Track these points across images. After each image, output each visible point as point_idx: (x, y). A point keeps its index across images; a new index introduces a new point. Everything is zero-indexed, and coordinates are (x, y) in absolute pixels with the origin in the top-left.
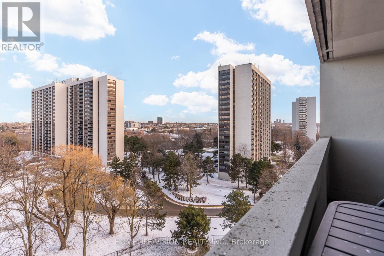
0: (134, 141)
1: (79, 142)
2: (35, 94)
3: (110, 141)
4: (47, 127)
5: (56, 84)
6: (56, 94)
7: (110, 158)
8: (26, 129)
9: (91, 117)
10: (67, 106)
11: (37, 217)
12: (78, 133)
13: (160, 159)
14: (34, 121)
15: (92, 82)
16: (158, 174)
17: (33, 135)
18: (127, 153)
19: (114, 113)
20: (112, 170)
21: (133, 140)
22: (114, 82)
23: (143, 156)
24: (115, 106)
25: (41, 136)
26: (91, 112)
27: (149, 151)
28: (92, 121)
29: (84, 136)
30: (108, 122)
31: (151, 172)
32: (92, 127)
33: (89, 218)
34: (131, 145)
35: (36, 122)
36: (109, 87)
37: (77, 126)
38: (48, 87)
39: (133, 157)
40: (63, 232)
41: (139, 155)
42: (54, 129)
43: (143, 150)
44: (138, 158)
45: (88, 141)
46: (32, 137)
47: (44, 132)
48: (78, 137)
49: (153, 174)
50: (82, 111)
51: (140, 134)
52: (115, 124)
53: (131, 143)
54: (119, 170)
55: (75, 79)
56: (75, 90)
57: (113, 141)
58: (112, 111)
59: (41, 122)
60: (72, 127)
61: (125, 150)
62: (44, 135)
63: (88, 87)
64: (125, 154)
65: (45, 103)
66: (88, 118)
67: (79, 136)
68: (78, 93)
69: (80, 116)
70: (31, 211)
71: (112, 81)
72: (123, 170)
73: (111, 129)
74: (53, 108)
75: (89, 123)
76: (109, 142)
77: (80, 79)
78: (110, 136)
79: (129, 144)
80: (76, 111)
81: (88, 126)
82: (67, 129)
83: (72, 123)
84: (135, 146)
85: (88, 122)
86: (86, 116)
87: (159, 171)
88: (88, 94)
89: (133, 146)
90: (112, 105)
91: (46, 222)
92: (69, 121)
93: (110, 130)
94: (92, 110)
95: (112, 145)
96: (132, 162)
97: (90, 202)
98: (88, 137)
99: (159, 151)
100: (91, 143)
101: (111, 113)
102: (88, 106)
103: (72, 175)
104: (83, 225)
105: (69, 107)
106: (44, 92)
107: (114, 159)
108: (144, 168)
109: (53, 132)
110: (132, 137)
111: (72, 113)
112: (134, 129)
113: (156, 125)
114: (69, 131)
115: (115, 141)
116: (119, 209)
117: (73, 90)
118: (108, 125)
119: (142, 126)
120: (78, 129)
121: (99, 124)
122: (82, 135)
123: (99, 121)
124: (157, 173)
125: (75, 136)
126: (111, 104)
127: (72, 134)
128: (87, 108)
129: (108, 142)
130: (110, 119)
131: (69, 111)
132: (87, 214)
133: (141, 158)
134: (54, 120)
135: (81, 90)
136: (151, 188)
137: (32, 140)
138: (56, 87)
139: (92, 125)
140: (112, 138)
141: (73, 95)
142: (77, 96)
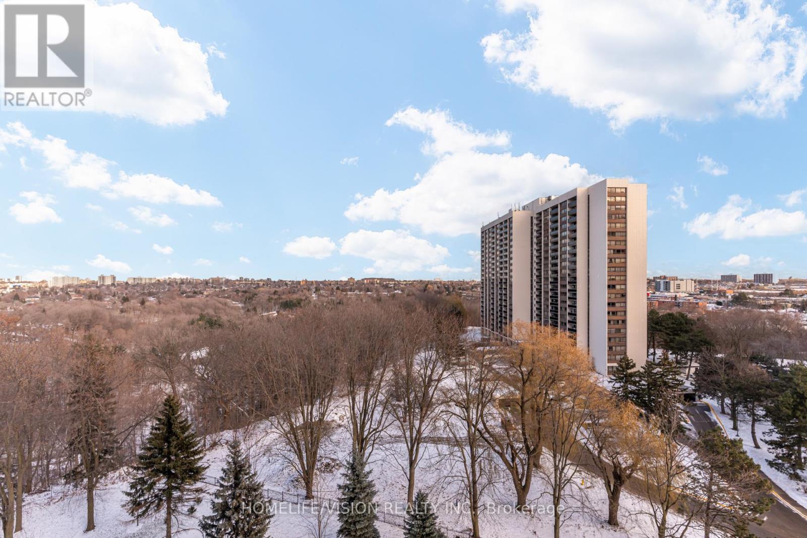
0: (675, 326)
1: (551, 318)
2: (486, 234)
3: (614, 320)
4: (501, 288)
5: (514, 213)
6: (514, 231)
7: (613, 357)
8: (475, 291)
9: (574, 270)
10: (532, 250)
11: (483, 437)
12: (550, 301)
13: (756, 383)
14: (484, 278)
15: (576, 200)
16: (751, 423)
17: (482, 302)
18: (656, 352)
19: (623, 260)
20: (617, 385)
21: (673, 323)
22: (624, 190)
23: (701, 365)
24: (626, 245)
25: (493, 304)
26: (573, 259)
27: (720, 356)
28: (575, 278)
29: (561, 308)
30: (609, 280)
31: (727, 410)
32: (576, 291)
33: (565, 471)
34: (668, 334)
35: (486, 280)
36: (610, 204)
37: (548, 287)
38: (502, 221)
39: (670, 364)
40: (521, 480)
41: (691, 360)
42: (511, 292)
43: (701, 351)
44: (686, 367)
45: (568, 318)
46: (481, 304)
47: (497, 296)
48: (550, 308)
49: (734, 417)
50: (557, 258)
51: (694, 308)
52: (625, 285)
53: (666, 329)
54: (632, 387)
55: (544, 199)
56: (545, 220)
57: (620, 322)
58: (617, 255)
59: (493, 279)
60: (539, 290)
61: (652, 343)
62: (497, 302)
63: (568, 209)
64: (652, 354)
65: (498, 247)
66: (568, 272)
67: (552, 307)
68: (550, 224)
69: (554, 268)
70: (474, 424)
71: (618, 191)
72: (643, 390)
73: (616, 294)
74: (509, 255)
75: (569, 282)
76: (612, 323)
77: (553, 198)
78: (613, 309)
79: (660, 331)
80: (546, 258)
81: (568, 287)
82: (532, 293)
83: (539, 282)
84: (677, 338)
85: (568, 279)
86: (565, 268)
87: (754, 415)
88: (568, 225)
89: (672, 337)
90: (618, 243)
91: (495, 451)
92: (535, 277)
93: (613, 296)
94: (575, 255)
95: (618, 330)
96: (666, 376)
97: (566, 440)
98: (568, 310)
99: (754, 359)
100: (574, 322)
101: (615, 259)
102: (568, 248)
103: (537, 379)
104: (554, 479)
105: (535, 252)
106: (497, 229)
107: (621, 361)
108: (705, 397)
109: (511, 298)
110: (670, 315)
111: (539, 264)
112: (678, 295)
113: (750, 287)
114: (534, 296)
115: (624, 322)
116: (629, 476)
117: (541, 221)
118: (609, 286)
119: (701, 289)
120: (550, 294)
121: (588, 284)
122: (557, 304)
123: (589, 276)
124: (748, 418)
125: (545, 307)
126: (616, 241)
127: (539, 302)
128: (565, 253)
129: (609, 322)
130: (612, 274)
131: (535, 259)
132: (561, 463)
133: (696, 369)
134: (511, 277)
135: (554, 218)
136: (718, 453)
137: (481, 309)
138: (514, 219)
139: (575, 286)
140: (619, 313)
141: (541, 230)
142: (548, 230)
